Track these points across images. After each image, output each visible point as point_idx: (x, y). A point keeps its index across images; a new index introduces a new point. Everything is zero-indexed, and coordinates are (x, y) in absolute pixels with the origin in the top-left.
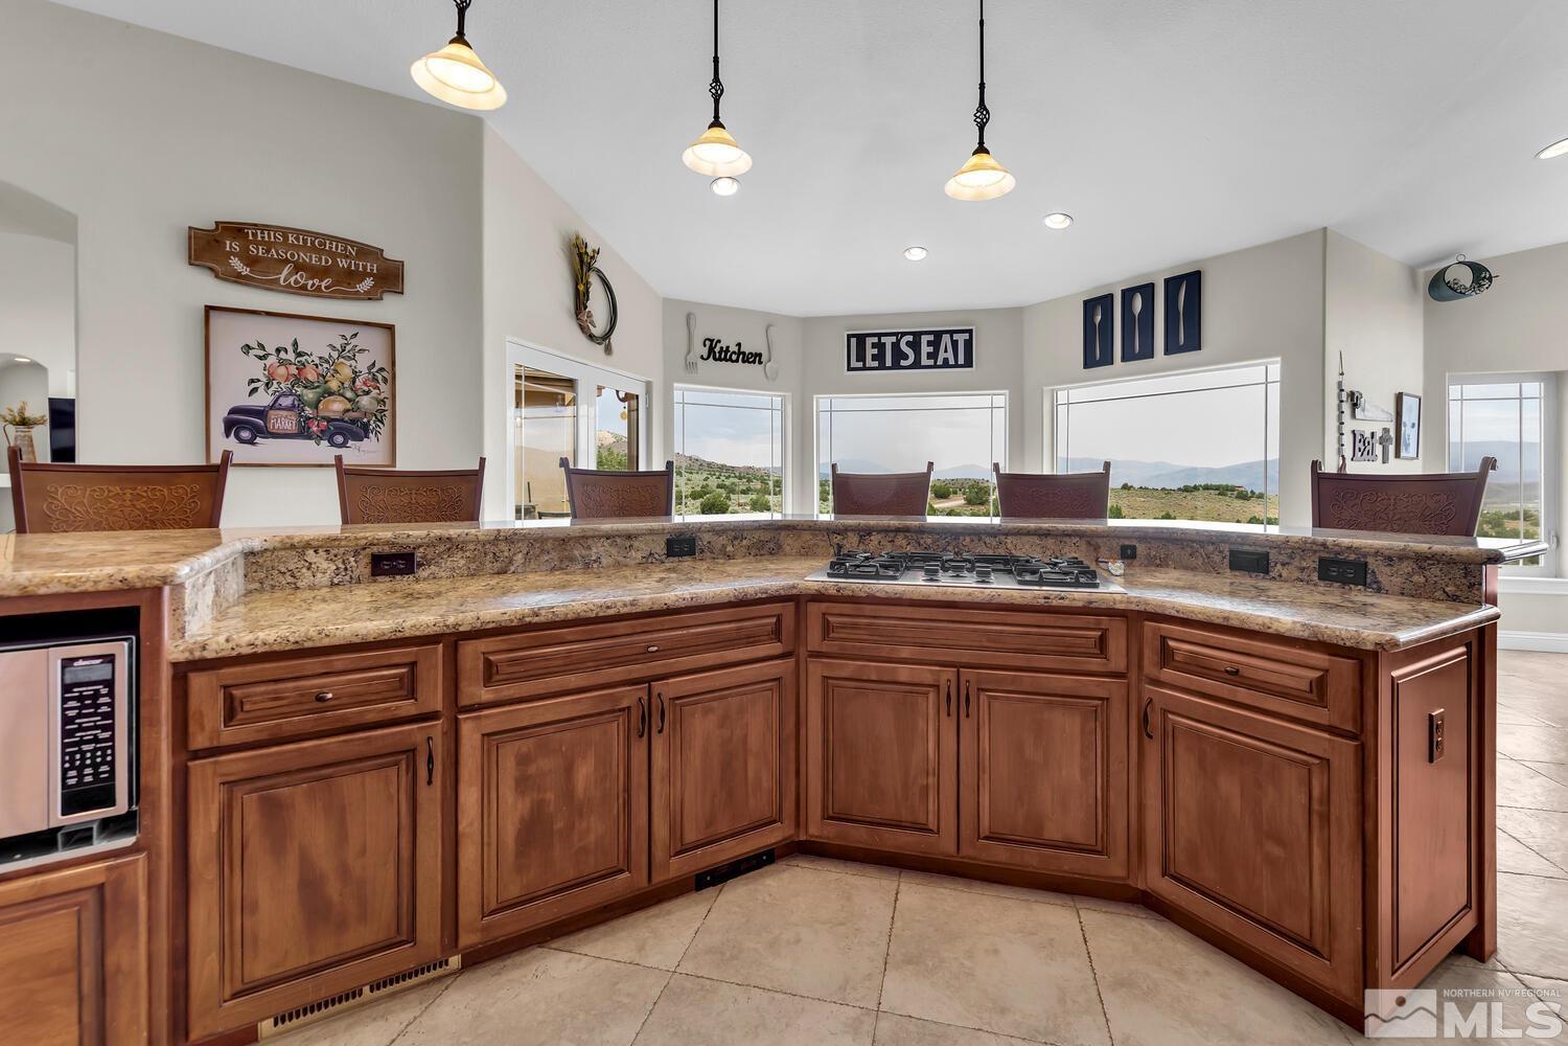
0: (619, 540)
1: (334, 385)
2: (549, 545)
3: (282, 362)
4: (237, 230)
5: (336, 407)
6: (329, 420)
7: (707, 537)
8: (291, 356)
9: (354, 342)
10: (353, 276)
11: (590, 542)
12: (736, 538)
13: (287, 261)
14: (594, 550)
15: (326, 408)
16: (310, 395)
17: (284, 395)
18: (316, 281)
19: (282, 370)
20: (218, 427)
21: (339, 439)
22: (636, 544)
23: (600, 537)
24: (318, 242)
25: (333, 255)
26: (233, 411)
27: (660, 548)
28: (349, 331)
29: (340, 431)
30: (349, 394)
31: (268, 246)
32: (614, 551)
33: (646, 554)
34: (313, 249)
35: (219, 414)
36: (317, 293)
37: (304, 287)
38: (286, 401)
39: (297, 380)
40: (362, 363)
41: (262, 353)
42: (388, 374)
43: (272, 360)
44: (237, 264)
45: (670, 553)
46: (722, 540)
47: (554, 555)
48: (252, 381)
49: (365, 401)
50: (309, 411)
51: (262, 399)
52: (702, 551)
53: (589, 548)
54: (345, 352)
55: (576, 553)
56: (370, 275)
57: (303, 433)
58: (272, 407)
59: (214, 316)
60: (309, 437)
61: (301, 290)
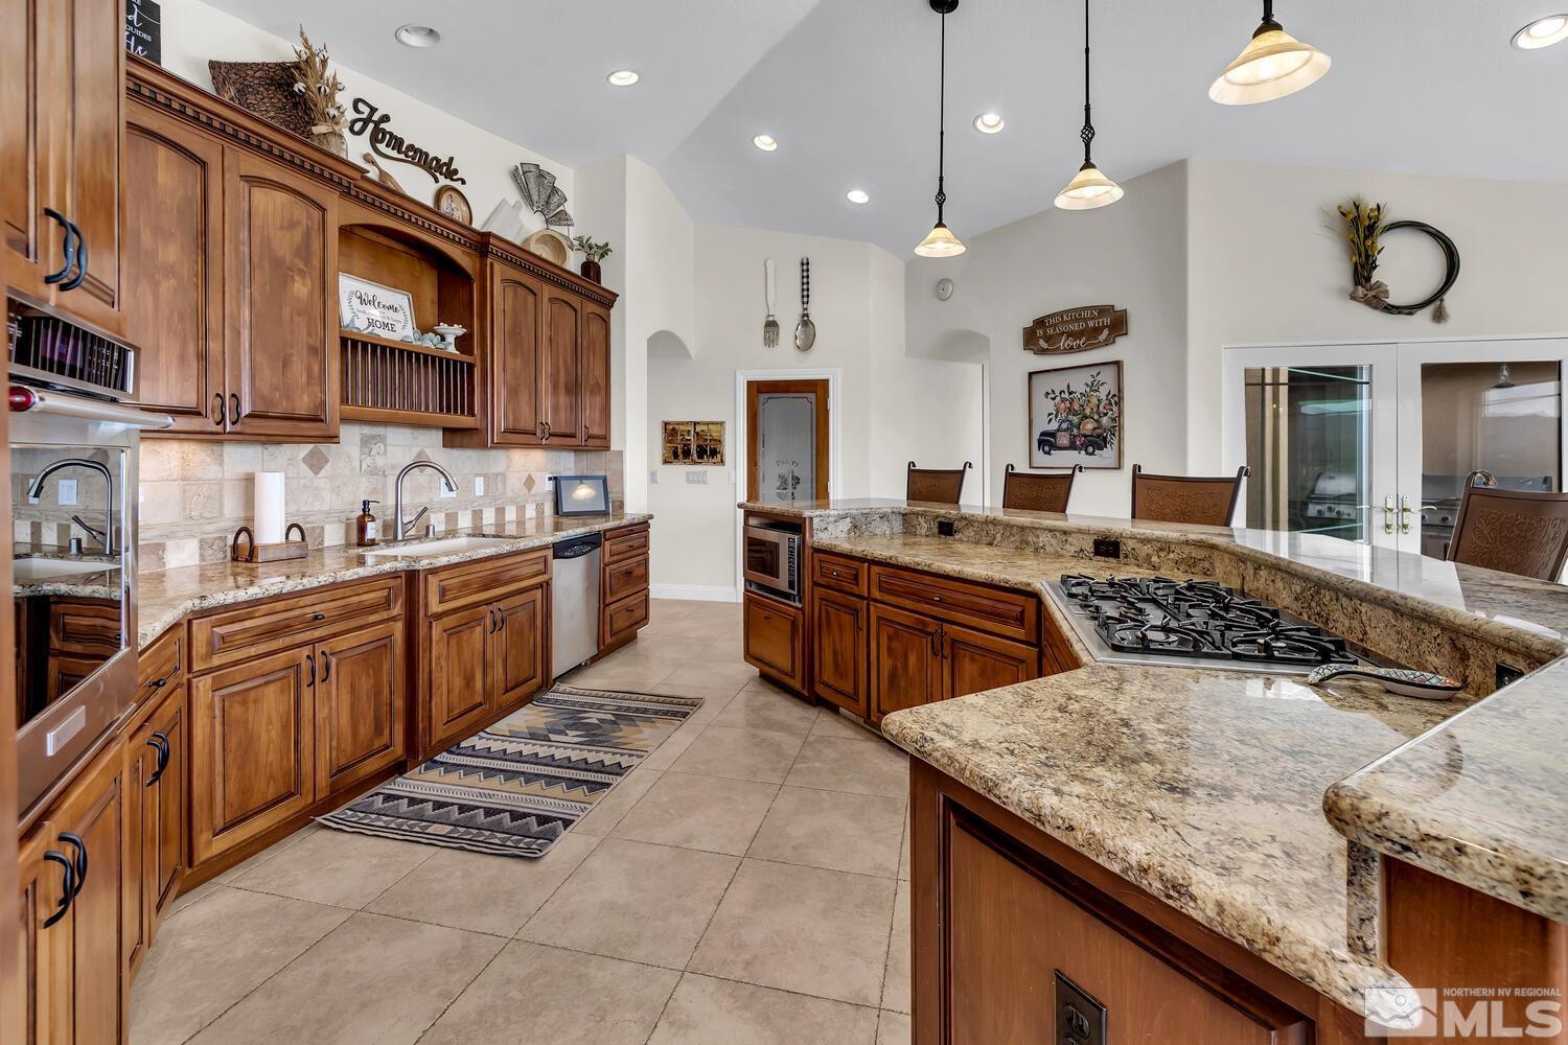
0: (1058, 534)
1: (1088, 411)
2: (1014, 531)
3: (1063, 400)
4: (1040, 323)
5: (1089, 426)
6: (1085, 436)
7: (1131, 544)
8: (1066, 395)
9: (1098, 378)
10: (1097, 331)
11: (1038, 532)
12: (1162, 550)
13: (1064, 333)
14: (1041, 539)
15: (1084, 429)
16: (1076, 420)
17: (1064, 421)
18: (1078, 342)
19: (1063, 405)
20: (1035, 444)
21: (1090, 449)
22: (1070, 539)
23: (1045, 529)
24: (1077, 314)
25: (1085, 320)
26: (1043, 434)
27: (1089, 546)
28: (1094, 371)
29: (1091, 444)
30: (1096, 417)
31: (1055, 325)
32: (1054, 542)
33: (1078, 549)
34: (1077, 320)
35: (1036, 436)
36: (1079, 349)
37: (1072, 348)
38: (1064, 426)
39: (1070, 410)
40: (1103, 394)
41: (1053, 396)
42: (1117, 398)
43: (1058, 399)
44: (1042, 343)
45: (1097, 552)
46: (1147, 549)
47: (1017, 538)
48: (1050, 414)
49: (1105, 420)
50: (1075, 431)
51: (1054, 426)
52: (1126, 556)
53: (1038, 537)
54: (1094, 387)
55: (1030, 539)
56: (1104, 327)
57: (1072, 447)
58: (1058, 430)
59: (1034, 376)
60: (1076, 449)
61: (1071, 350)
